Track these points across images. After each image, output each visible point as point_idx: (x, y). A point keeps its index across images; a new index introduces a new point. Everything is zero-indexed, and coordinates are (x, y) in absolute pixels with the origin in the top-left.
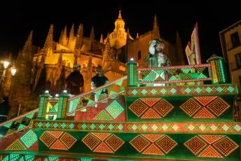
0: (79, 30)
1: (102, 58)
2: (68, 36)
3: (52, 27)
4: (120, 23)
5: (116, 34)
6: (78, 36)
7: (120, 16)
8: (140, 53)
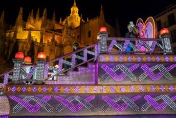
0: (44, 13)
1: (62, 36)
2: (35, 17)
3: (21, 9)
4: (75, 10)
5: (72, 18)
6: (43, 17)
7: (75, 4)
8: (90, 32)
